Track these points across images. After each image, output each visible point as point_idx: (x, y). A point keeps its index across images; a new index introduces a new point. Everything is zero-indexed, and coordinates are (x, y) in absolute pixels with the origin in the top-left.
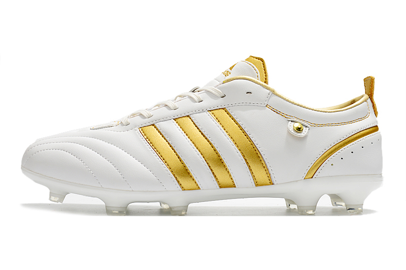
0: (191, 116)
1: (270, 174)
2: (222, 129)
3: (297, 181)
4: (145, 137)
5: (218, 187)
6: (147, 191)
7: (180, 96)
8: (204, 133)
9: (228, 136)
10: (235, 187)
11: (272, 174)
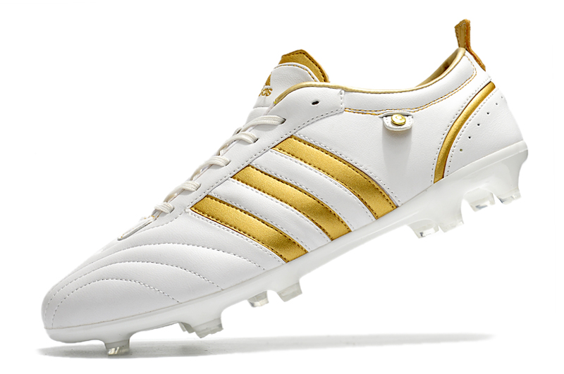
0: (253, 164)
1: (388, 195)
2: (303, 163)
3: (426, 190)
4: (206, 216)
5: (329, 240)
6: (242, 282)
7: (223, 148)
8: (280, 178)
9: (314, 169)
10: (350, 231)
11: (391, 194)
